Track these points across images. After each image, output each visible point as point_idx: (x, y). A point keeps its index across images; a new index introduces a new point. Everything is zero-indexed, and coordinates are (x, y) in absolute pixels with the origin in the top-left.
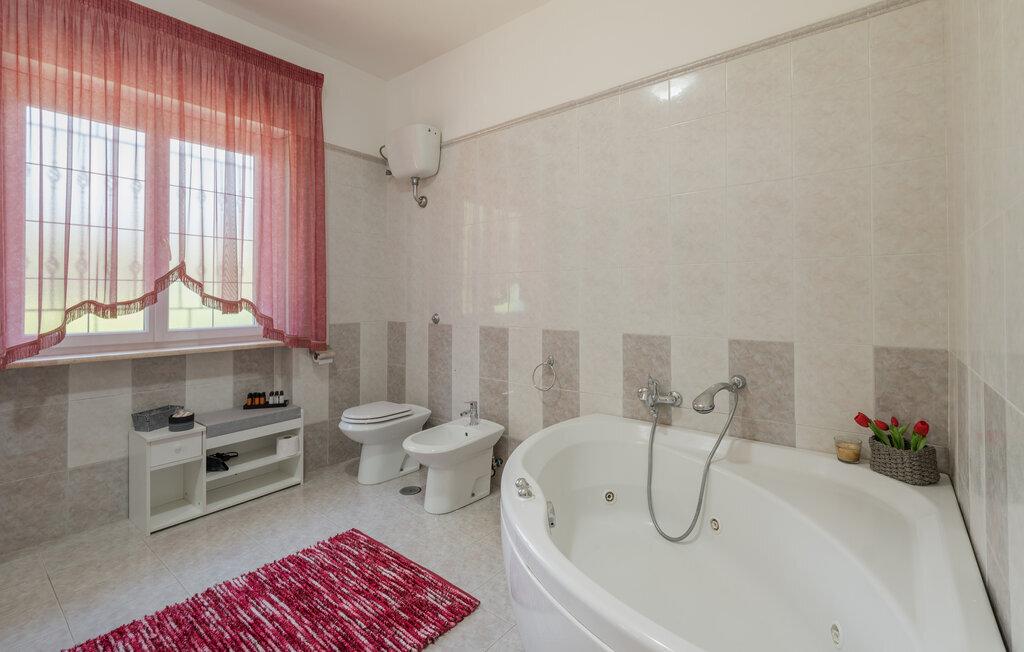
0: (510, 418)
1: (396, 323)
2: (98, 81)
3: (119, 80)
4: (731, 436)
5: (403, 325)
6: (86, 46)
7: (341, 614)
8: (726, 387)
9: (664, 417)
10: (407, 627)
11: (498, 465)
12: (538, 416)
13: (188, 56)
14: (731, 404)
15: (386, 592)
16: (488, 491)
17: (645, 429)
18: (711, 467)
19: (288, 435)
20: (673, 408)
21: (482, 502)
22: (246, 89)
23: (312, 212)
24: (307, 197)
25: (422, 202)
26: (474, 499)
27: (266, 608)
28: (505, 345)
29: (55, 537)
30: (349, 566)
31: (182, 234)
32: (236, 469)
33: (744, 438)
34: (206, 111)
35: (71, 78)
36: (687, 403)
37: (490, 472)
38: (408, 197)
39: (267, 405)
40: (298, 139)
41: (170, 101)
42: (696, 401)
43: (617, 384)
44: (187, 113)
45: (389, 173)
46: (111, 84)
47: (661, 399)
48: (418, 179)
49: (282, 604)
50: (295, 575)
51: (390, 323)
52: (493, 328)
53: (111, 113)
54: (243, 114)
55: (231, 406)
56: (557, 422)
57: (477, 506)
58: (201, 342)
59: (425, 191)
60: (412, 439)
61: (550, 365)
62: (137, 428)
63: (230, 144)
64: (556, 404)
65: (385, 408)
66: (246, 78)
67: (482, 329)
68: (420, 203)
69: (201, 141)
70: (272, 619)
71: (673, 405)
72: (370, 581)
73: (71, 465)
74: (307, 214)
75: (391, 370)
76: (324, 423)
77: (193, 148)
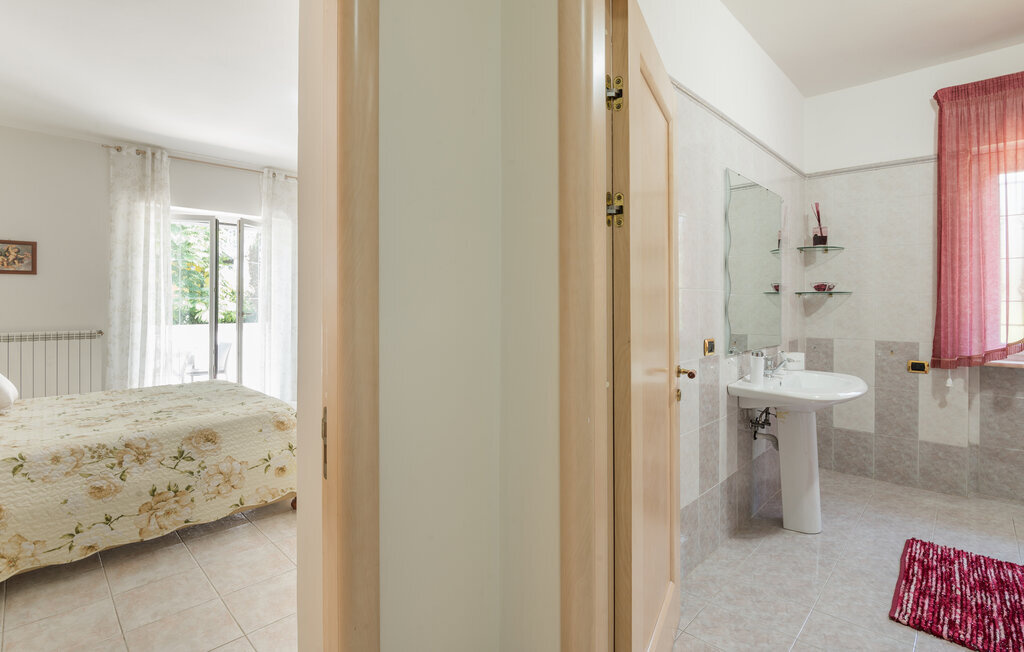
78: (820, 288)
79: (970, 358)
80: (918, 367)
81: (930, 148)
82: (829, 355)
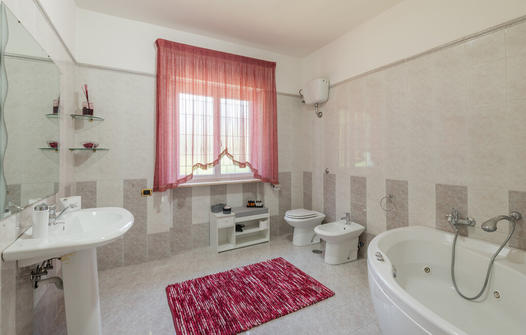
0: (368, 223)
1: (307, 172)
2: (201, 81)
3: (207, 80)
4: (510, 246)
5: (310, 173)
6: (197, 69)
7: (279, 287)
8: (506, 218)
9: (463, 231)
10: (305, 296)
11: (361, 246)
12: (384, 223)
13: (228, 65)
14: (510, 228)
15: (296, 282)
16: (356, 258)
17: (450, 238)
18: (495, 262)
19: (264, 220)
20: (469, 227)
21: (353, 263)
22: (247, 75)
23: (272, 123)
24: (269, 117)
25: (320, 115)
26: (349, 260)
27: (251, 279)
28: (364, 186)
29: (189, 249)
30: (280, 271)
31: (226, 136)
32: (246, 232)
33: (520, 249)
34: (234, 86)
35: (193, 81)
36: (479, 224)
37: (357, 249)
38: (313, 113)
39: (255, 206)
40: (266, 92)
41: (222, 84)
42: (484, 224)
43: (431, 211)
44: (227, 88)
45: (304, 102)
46: (204, 81)
47: (461, 221)
48: (318, 104)
49: (257, 279)
50: (261, 270)
51: (304, 172)
52: (358, 177)
53: (204, 93)
54: (246, 85)
55: (242, 205)
56: (395, 228)
57: (351, 264)
58: (231, 179)
59: (320, 110)
60: (319, 228)
61: (390, 198)
62: (213, 212)
63: (242, 98)
64: (394, 218)
65: (303, 212)
66: (247, 70)
67: (352, 177)
68: (318, 116)
69: (232, 98)
70: (255, 283)
71: (469, 225)
72: (289, 277)
73: (193, 223)
74: (270, 124)
75: (305, 194)
76: (277, 216)
77: (229, 101)
78: (89, 146)
79: (171, 184)
80: (147, 193)
81: (153, 70)
82: (93, 192)
